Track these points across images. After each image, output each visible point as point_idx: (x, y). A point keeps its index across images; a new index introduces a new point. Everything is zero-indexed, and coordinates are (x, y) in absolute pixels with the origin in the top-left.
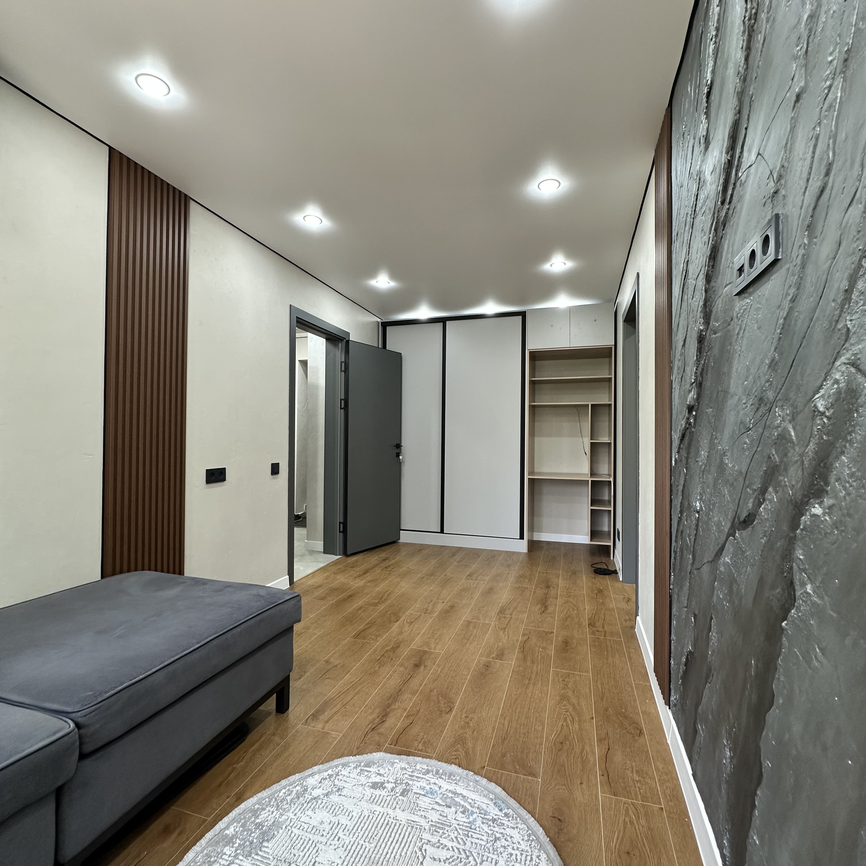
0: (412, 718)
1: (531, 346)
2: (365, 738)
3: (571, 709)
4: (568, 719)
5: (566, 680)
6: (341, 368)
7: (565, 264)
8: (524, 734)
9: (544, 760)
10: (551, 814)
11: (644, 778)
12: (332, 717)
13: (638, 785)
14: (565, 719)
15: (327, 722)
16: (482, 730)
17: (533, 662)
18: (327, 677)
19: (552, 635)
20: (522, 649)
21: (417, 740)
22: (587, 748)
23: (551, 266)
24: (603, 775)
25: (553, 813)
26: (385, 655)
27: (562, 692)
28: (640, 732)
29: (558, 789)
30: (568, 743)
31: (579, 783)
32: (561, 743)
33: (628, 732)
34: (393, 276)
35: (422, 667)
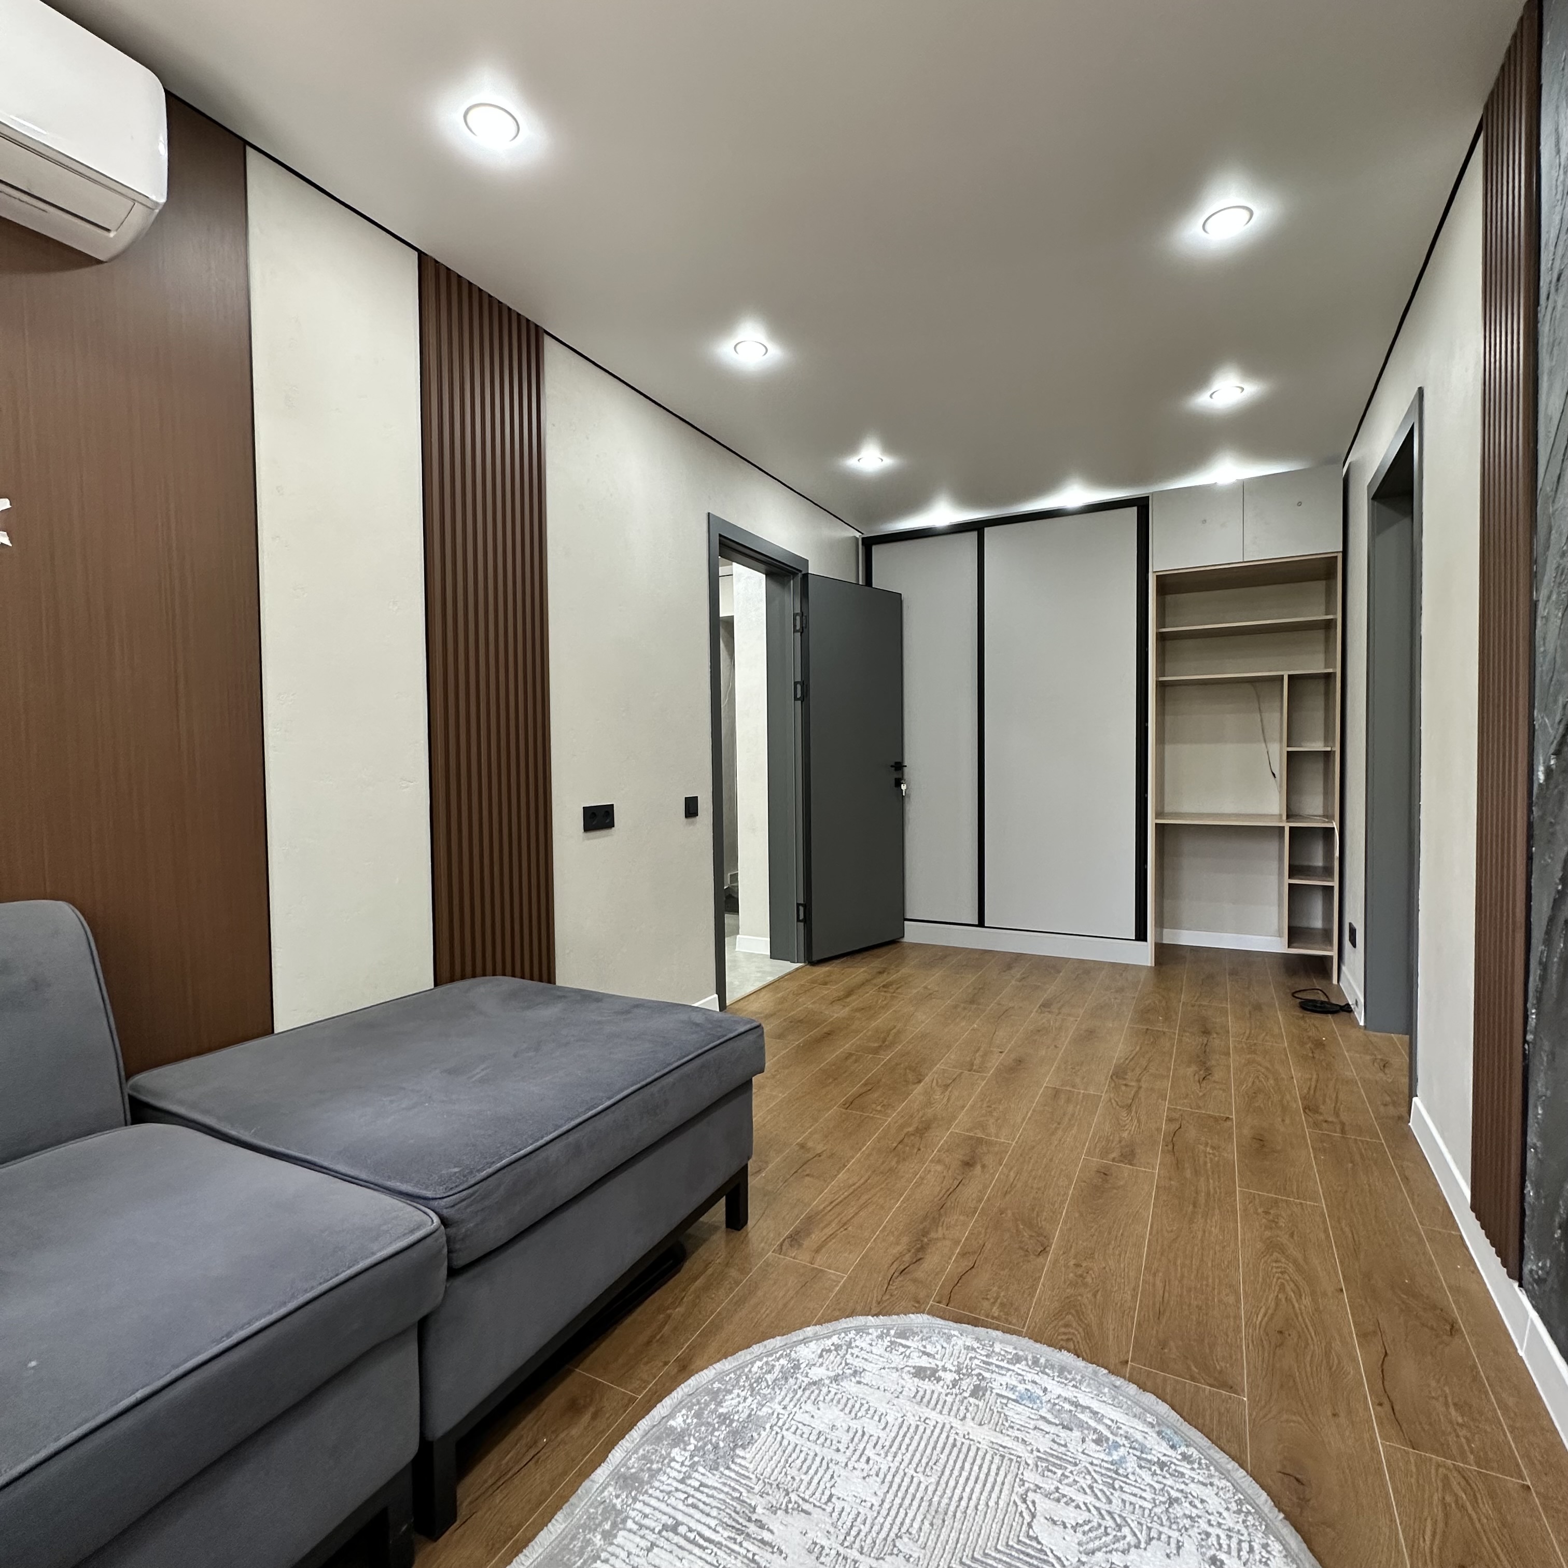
0: (972, 1258)
1: (1158, 564)
2: (890, 1287)
3: (1291, 1269)
4: (1288, 1288)
5: (1272, 1212)
6: (795, 626)
7: (1243, 389)
8: (1200, 1308)
9: (1248, 1363)
10: (1279, 1467)
11: (1474, 1420)
12: (825, 1242)
13: (1463, 1432)
14: (1282, 1288)
15: (818, 1251)
16: (1111, 1292)
17: (1196, 1173)
18: (808, 1172)
19: (1229, 1123)
20: (1170, 1147)
21: (987, 1299)
22: (1337, 1345)
23: (1211, 396)
24: (1380, 1404)
25: (1284, 1467)
26: (906, 1140)
27: (1268, 1233)
28: (1452, 1326)
29: (1287, 1421)
30: (1294, 1334)
31: (1329, 1413)
32: (1281, 1332)
33: (1423, 1325)
34: (890, 445)
35: (978, 1168)
